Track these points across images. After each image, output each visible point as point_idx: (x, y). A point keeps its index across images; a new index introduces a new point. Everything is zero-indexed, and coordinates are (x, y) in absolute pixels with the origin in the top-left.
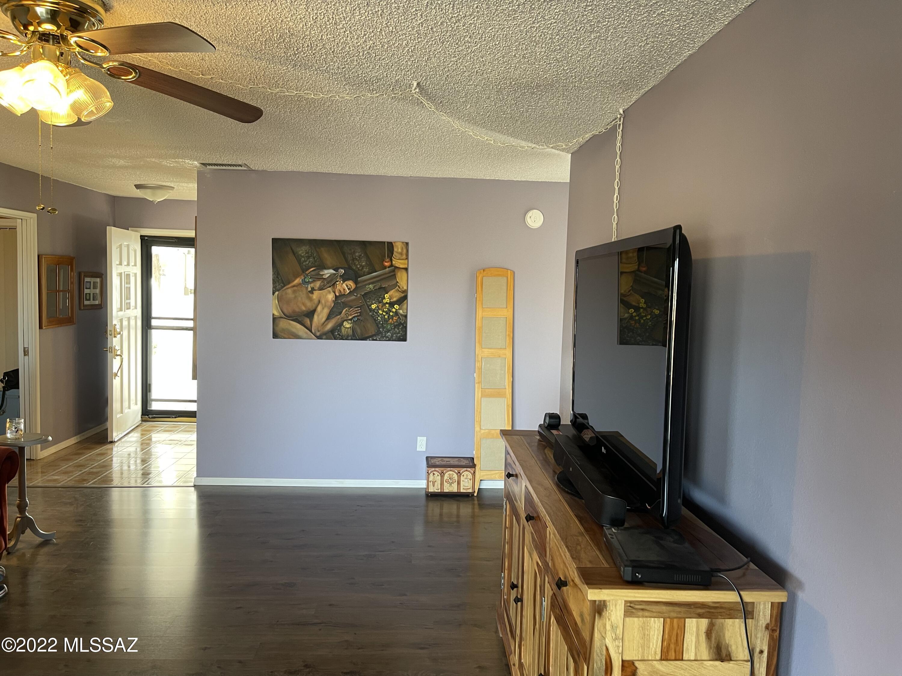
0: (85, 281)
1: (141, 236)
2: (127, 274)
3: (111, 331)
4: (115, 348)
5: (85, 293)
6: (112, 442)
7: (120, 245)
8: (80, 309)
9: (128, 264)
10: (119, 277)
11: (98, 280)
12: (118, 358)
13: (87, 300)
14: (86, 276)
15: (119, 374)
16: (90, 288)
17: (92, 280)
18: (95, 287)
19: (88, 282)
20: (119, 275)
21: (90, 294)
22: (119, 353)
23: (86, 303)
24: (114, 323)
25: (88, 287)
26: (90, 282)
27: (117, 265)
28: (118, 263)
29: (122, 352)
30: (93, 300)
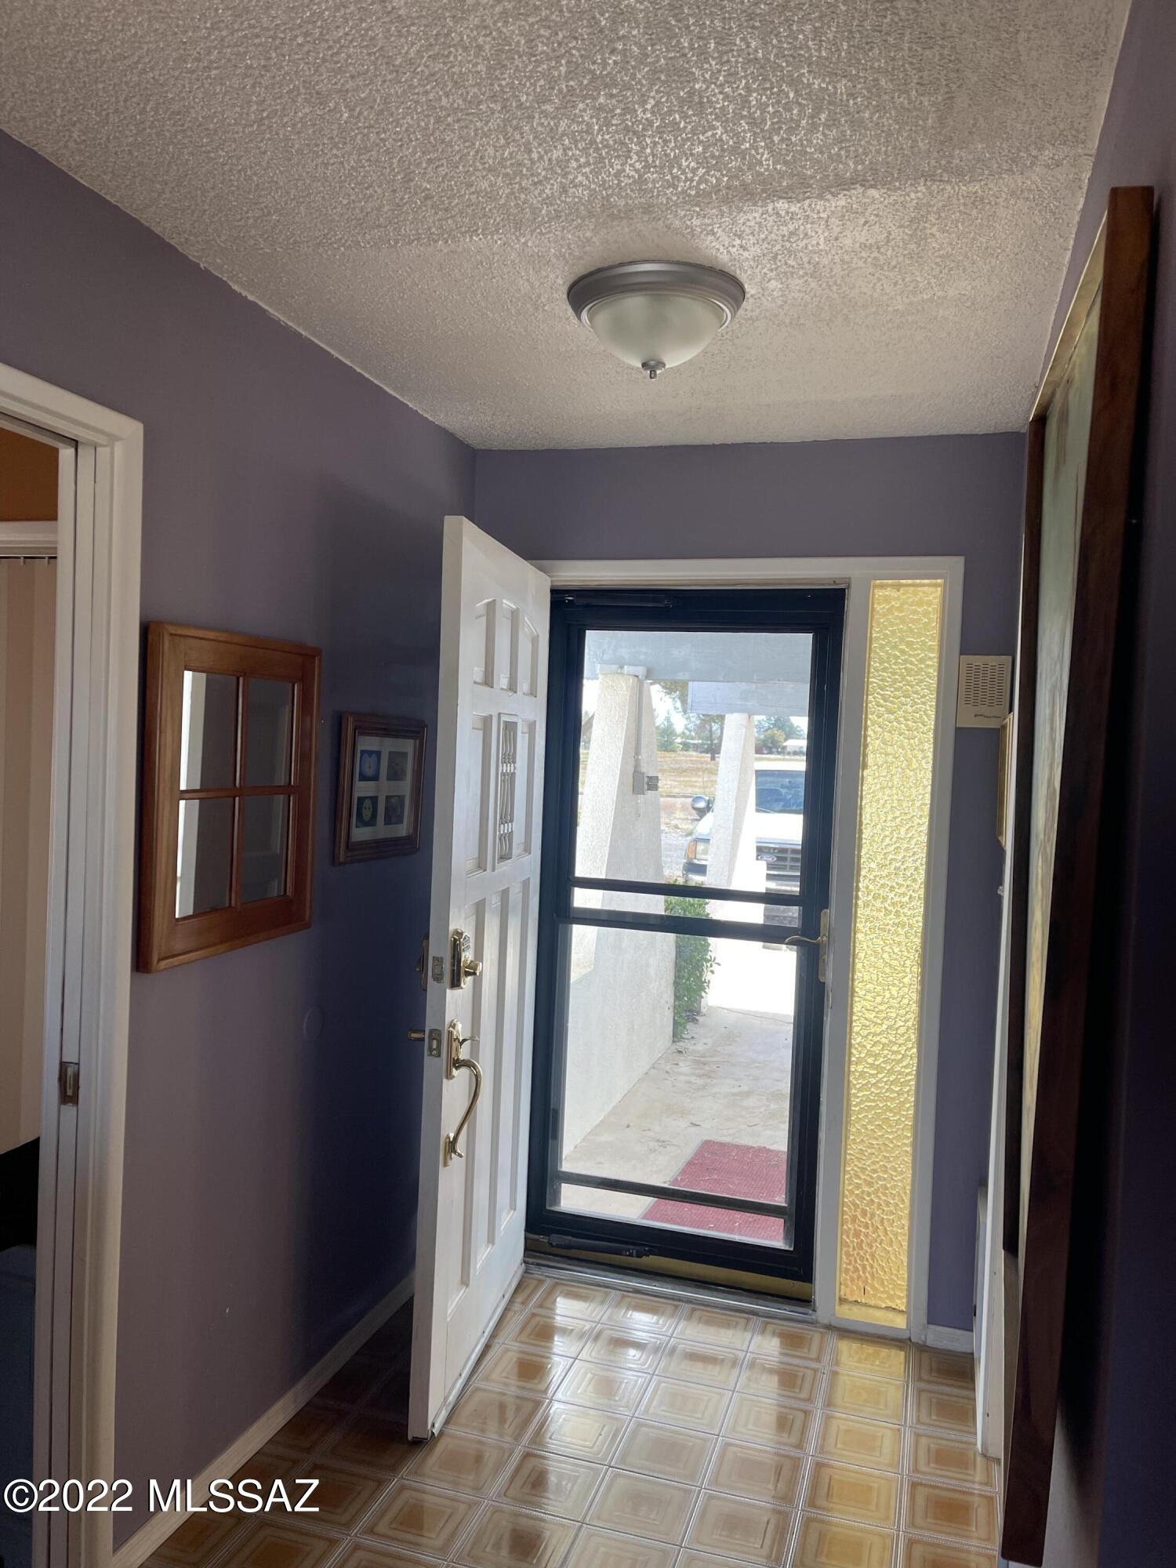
0: (360, 747)
1: (554, 592)
2: (506, 723)
3: (439, 961)
4: (450, 1033)
5: (356, 795)
6: (418, 1443)
7: (488, 604)
8: (333, 859)
9: (512, 687)
10: (481, 733)
11: (408, 746)
12: (461, 1075)
13: (362, 822)
14: (362, 729)
15: (460, 1147)
16: (375, 778)
17: (387, 746)
18: (395, 775)
19: (370, 753)
20: (479, 725)
21: (374, 800)
22: (464, 1053)
23: (360, 834)
24: (452, 927)
25: (370, 772)
26: (378, 754)
27: (475, 683)
28: (479, 678)
29: (475, 1049)
30: (388, 821)
